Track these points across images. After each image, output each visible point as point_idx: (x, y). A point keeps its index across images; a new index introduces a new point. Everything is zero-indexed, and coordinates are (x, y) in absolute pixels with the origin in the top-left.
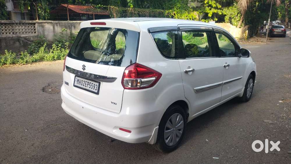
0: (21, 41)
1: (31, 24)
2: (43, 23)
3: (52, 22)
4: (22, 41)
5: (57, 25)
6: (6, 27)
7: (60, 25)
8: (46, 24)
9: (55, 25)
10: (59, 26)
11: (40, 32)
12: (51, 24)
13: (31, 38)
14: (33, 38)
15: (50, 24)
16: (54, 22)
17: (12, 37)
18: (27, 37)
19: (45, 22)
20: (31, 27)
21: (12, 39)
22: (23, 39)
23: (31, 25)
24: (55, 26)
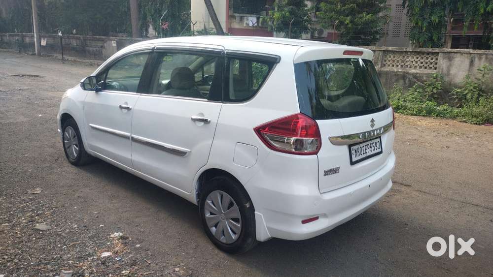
0: (407, 80)
1: (433, 53)
2: (452, 53)
3: (471, 52)
4: (409, 79)
5: (480, 59)
6: (394, 57)
7: (487, 58)
8: (459, 54)
9: (475, 58)
10: (484, 59)
11: (443, 69)
12: (469, 55)
13: (424, 76)
14: (426, 77)
15: (466, 55)
16: (475, 52)
17: (397, 72)
18: (418, 75)
19: (455, 51)
20: (432, 59)
21: (396, 74)
22: (411, 77)
23: (432, 56)
24: (477, 59)
